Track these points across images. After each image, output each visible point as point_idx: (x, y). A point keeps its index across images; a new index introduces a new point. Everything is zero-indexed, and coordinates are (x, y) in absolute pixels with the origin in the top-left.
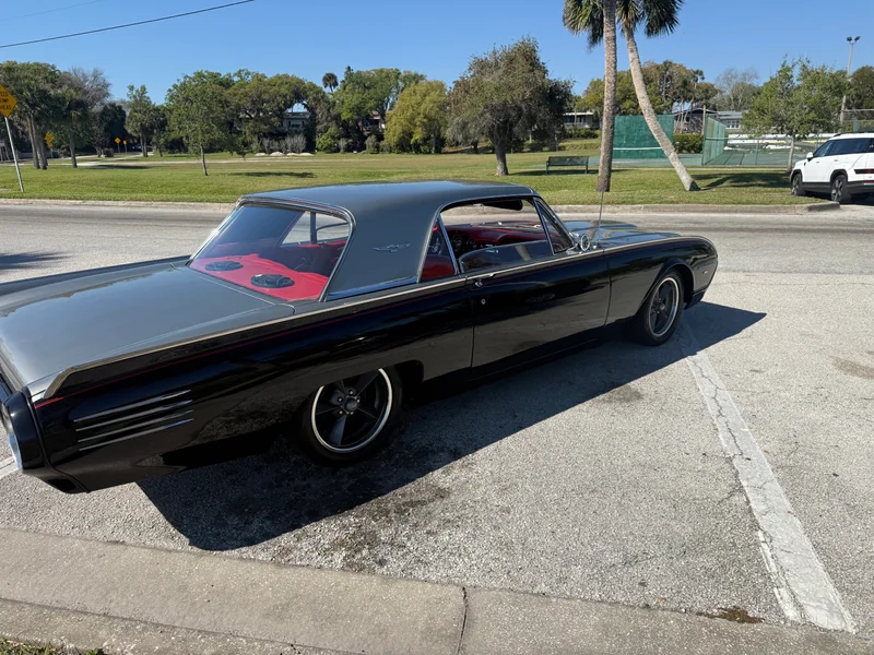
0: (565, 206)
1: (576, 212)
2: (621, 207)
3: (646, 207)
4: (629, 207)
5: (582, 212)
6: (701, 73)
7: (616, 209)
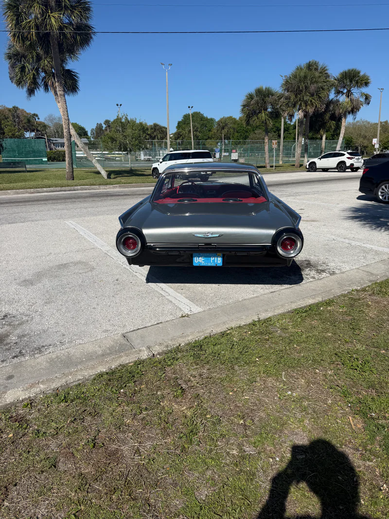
0: (79, 187)
1: (86, 190)
2: (108, 186)
3: (120, 186)
4: (111, 186)
5: (89, 190)
6: (37, 116)
7: (106, 188)
